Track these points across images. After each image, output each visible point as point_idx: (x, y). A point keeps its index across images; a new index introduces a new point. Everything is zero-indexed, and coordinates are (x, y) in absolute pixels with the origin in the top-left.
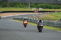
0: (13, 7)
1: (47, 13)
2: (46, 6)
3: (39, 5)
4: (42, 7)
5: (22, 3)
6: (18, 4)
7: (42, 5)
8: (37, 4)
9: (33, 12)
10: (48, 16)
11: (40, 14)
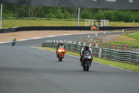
0: (42, 17)
1: (118, 31)
2: (118, 15)
3: (101, 13)
4: (108, 18)
5: (63, 8)
6: (54, 10)
7: (109, 14)
8: (96, 10)
9: (88, 28)
10: (121, 39)
11: (102, 34)
